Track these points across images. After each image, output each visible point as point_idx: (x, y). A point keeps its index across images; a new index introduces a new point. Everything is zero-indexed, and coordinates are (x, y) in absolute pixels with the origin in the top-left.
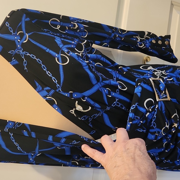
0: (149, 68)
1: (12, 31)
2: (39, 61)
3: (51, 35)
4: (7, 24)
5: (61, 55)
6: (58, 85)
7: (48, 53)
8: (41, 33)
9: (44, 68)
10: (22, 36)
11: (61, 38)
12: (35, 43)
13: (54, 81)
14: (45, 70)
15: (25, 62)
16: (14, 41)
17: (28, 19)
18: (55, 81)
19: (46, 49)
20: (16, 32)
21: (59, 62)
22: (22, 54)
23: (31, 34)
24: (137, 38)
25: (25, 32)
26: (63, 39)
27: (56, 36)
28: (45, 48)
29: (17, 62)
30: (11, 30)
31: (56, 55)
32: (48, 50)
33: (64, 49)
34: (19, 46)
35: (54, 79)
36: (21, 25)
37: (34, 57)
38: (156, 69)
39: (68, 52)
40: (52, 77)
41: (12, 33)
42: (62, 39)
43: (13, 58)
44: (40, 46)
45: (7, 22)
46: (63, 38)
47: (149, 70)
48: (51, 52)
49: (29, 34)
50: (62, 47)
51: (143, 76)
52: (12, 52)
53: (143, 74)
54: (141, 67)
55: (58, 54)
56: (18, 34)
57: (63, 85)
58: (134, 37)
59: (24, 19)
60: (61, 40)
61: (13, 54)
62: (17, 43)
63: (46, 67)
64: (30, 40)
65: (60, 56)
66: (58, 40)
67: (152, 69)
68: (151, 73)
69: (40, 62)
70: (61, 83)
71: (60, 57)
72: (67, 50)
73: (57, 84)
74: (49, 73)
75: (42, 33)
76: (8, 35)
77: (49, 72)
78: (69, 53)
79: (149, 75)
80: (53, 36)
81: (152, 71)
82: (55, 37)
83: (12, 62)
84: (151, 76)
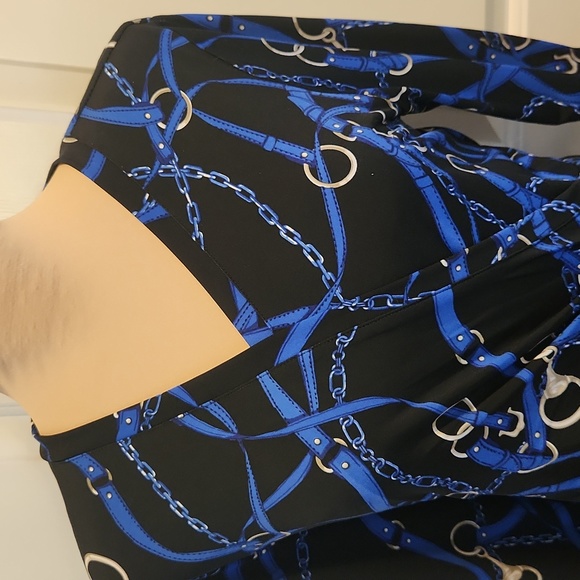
1: (130, 93)
2: (243, 192)
3: (273, 85)
4: (111, 71)
5: (323, 147)
6: (329, 275)
7: (274, 154)
8: (232, 81)
9: (270, 217)
10: (168, 105)
11: (310, 89)
12: (220, 125)
13: (311, 260)
14: (272, 223)
15: (192, 209)
16: (145, 128)
17: (182, 41)
18: (316, 258)
19: (261, 140)
20: (145, 95)
21: (321, 180)
22: (181, 179)
23: (197, 88)
24: (566, 61)
25: (176, 89)
26: (318, 93)
27: (291, 83)
28: (256, 137)
29: (161, 212)
30: (126, 88)
31: (305, 155)
32: (271, 144)
33: (328, 125)
34: (161, 146)
35: (312, 254)
36: (158, 64)
37: (222, 180)
39: (347, 131)
40: (302, 244)
41: (133, 97)
42: (314, 93)
43: (147, 195)
44: (239, 132)
45: (109, 65)
46: (318, 89)
48: (284, 147)
49: (193, 91)
50: (319, 118)
52: (141, 173)
55: (310, 146)
56: (152, 102)
57: (345, 271)
58: (556, 57)
59: (168, 42)
60: (313, 97)
61: (145, 179)
62: (155, 136)
63: (275, 212)
64: (202, 117)
65: (318, 154)
66: (301, 99)
69: (248, 195)
70: (340, 261)
71: (319, 158)
72: (343, 125)
73: (324, 270)
74: (288, 233)
75: (239, 81)
76: (120, 108)
77: (288, 227)
78: (352, 130)
80: (278, 85)
82: (288, 88)
83: (143, 211)
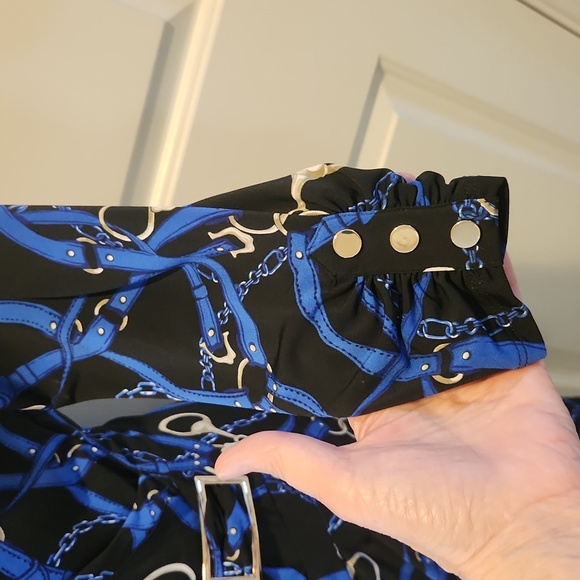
0: (197, 428)
38: (225, 430)
47: (197, 438)
51: (170, 465)
53: (170, 452)
54: (163, 426)
67: (212, 429)
68: (207, 449)
79: (197, 456)
81: (209, 439)
84: (205, 461)
